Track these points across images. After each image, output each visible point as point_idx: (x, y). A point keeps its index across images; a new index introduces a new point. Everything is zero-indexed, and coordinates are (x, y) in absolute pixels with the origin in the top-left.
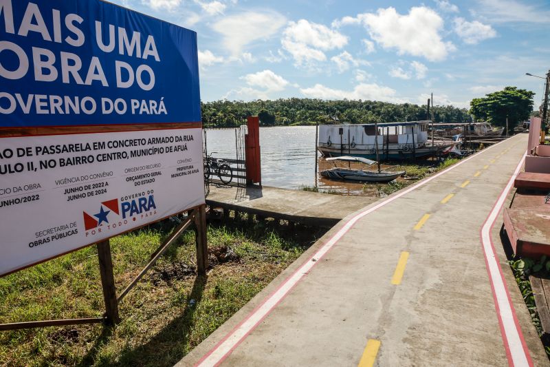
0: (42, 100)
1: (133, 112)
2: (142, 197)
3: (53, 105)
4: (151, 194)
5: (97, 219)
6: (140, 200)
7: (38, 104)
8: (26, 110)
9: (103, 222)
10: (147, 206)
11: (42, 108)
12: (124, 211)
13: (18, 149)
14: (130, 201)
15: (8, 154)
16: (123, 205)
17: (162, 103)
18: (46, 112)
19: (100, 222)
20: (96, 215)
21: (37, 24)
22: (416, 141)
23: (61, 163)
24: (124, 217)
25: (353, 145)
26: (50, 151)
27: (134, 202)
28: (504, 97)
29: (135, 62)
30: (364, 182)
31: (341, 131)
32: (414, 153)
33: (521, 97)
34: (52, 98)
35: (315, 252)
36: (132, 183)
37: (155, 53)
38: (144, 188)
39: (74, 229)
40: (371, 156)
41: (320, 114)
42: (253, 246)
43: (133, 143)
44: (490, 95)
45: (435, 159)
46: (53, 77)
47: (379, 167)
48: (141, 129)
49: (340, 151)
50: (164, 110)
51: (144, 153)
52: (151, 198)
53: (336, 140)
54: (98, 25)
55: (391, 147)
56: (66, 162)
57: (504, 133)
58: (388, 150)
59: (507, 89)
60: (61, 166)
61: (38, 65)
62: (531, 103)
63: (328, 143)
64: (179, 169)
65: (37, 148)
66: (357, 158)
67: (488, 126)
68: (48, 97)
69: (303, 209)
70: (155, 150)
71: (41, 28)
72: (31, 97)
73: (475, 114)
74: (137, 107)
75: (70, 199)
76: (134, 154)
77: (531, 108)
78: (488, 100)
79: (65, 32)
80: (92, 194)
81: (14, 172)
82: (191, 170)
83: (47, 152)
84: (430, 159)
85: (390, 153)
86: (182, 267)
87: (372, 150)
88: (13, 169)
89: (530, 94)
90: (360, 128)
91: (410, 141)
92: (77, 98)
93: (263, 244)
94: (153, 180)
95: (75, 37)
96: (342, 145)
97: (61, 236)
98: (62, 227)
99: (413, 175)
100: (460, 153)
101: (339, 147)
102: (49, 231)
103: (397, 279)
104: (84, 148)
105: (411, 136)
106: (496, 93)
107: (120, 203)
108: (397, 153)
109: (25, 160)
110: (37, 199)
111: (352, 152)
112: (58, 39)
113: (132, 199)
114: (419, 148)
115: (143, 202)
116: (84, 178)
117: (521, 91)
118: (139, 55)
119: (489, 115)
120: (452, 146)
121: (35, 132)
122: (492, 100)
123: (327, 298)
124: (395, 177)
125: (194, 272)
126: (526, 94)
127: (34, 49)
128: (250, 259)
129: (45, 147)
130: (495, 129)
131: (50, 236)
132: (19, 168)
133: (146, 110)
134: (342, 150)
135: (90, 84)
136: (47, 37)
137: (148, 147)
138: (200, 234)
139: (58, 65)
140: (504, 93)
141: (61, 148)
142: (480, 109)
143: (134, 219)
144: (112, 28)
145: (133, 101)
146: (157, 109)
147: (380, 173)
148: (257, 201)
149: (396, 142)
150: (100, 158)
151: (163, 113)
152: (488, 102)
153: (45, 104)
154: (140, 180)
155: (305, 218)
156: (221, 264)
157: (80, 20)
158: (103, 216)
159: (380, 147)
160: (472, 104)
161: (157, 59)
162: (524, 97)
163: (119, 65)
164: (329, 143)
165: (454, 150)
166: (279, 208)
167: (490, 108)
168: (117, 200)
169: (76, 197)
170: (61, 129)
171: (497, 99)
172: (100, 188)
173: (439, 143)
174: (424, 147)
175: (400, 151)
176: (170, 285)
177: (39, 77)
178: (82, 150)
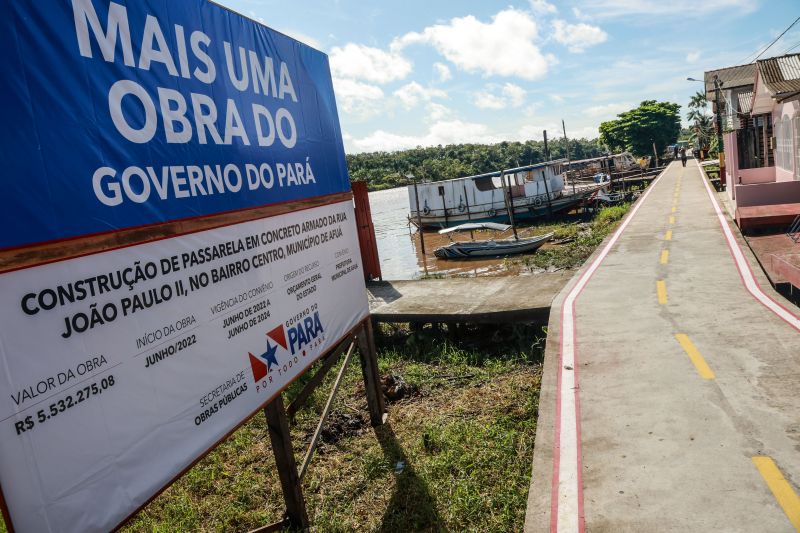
0: (179, 175)
1: (281, 185)
2: (308, 316)
3: (193, 182)
4: (315, 311)
5: (264, 361)
6: (306, 321)
7: (177, 182)
8: (163, 194)
9: (273, 365)
10: (314, 329)
11: (182, 188)
12: (292, 342)
13: (162, 261)
14: (296, 327)
15: (151, 270)
16: (290, 332)
17: (308, 166)
18: (186, 194)
19: (269, 364)
20: (263, 356)
21: (159, 50)
22: (550, 190)
23: (213, 276)
24: (293, 353)
25: (464, 207)
26: (199, 259)
28: (643, 115)
29: (272, 104)
30: (502, 256)
31: (441, 190)
32: (550, 207)
33: (665, 112)
34: (191, 169)
35: (559, 357)
36: (293, 295)
37: (290, 89)
38: (306, 303)
39: (241, 383)
40: (494, 216)
41: (388, 173)
42: (424, 369)
43: (287, 232)
44: (623, 116)
45: (580, 211)
46: (184, 137)
47: (515, 233)
48: (293, 210)
49: (444, 220)
50: (312, 177)
51: (301, 246)
52: (316, 315)
53: (436, 204)
54: (227, 46)
55: (517, 203)
56: (219, 274)
57: (652, 164)
58: (513, 209)
59: (645, 104)
60: (215, 281)
61: (169, 117)
62: (677, 119)
63: (425, 211)
64: (338, 266)
65: (183, 256)
66: (484, 224)
67: (629, 157)
68: (186, 169)
69: (479, 303)
70: (312, 241)
71: (164, 56)
72: (165, 169)
73: (607, 143)
74: (284, 175)
75: (231, 334)
76: (290, 250)
77: (679, 127)
78: (623, 122)
79: (194, 63)
80: (253, 322)
81: (161, 301)
82: (350, 265)
83: (196, 261)
84: (573, 212)
85: (517, 211)
86: (344, 418)
87: (491, 211)
88: (159, 297)
89: (675, 108)
90: (469, 182)
91: (542, 191)
92: (218, 167)
93: (436, 363)
94: (314, 289)
95: (204, 69)
96: (446, 210)
97: (230, 398)
98: (230, 383)
99: (561, 237)
100: (608, 199)
101: (442, 213)
102: (215, 393)
103: (706, 373)
104: (236, 249)
105: (542, 183)
106: (632, 111)
107: (286, 330)
108: (527, 210)
109: (171, 279)
110: (194, 342)
111: (473, 217)
112: (186, 74)
113: (298, 322)
114: (555, 199)
115: (309, 324)
116: (243, 297)
117: (662, 105)
118: (275, 95)
119: (626, 143)
120: (596, 191)
121: (178, 230)
122: (628, 121)
123: (639, 415)
124: (541, 243)
125: (363, 422)
126: (669, 108)
127: (161, 91)
128: (433, 388)
129: (193, 253)
130: (639, 161)
131: (216, 400)
132: (166, 293)
133: (293, 179)
134: (448, 219)
135: (230, 143)
136: (173, 71)
137: (303, 236)
138: (368, 362)
139: (189, 115)
140: (643, 110)
141: (211, 252)
142: (613, 136)
143: (304, 353)
144: (242, 51)
145: (279, 166)
146: (305, 175)
147: (517, 241)
148: (400, 303)
149: (522, 195)
150: (256, 262)
151: (311, 181)
152: (623, 125)
153: (183, 181)
154: (301, 290)
155: (490, 315)
156: (393, 403)
157: (207, 41)
158: (270, 355)
159: (502, 205)
160: (602, 129)
161: (295, 99)
162: (669, 113)
163: (258, 109)
164: (427, 210)
165: (600, 195)
166: (441, 307)
167: (629, 133)
168: (281, 327)
169: (238, 330)
170: (209, 221)
171: (635, 119)
172: (261, 310)
173: (582, 187)
174: (561, 197)
175: (531, 207)
176: (343, 449)
177: (172, 137)
178: (235, 252)
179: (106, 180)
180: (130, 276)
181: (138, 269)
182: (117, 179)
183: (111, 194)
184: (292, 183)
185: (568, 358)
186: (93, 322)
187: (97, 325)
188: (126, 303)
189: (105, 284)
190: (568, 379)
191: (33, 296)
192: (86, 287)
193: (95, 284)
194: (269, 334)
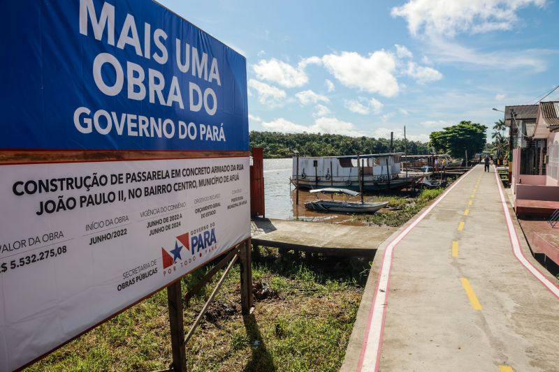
0: (133, 121)
1: (202, 138)
2: (206, 230)
3: (141, 127)
4: (213, 227)
5: (172, 256)
6: (205, 233)
7: (131, 125)
8: (120, 131)
9: (178, 259)
10: (210, 240)
11: (133, 129)
12: (194, 246)
13: (112, 176)
14: (198, 236)
15: (103, 180)
16: (193, 239)
17: (222, 129)
18: (135, 134)
19: (175, 258)
20: (172, 252)
21: (132, 37)
22: (390, 173)
23: (145, 192)
24: (193, 253)
25: (329, 177)
26: (137, 178)
27: (200, 235)
28: (461, 130)
29: (204, 85)
30: (351, 213)
31: (315, 163)
32: (389, 184)
33: (476, 130)
34: (142, 118)
35: (377, 283)
36: (199, 215)
37: (217, 77)
38: (208, 220)
39: (154, 268)
40: (350, 185)
41: (281, 147)
42: (284, 281)
43: (201, 170)
44: (447, 129)
45: (409, 190)
46: (140, 96)
47: (362, 198)
48: (207, 156)
49: (314, 184)
50: (223, 137)
51: (209, 182)
52: (213, 231)
53: (311, 172)
54: (178, 42)
55: (366, 178)
56: (149, 191)
57: (464, 164)
58: (363, 182)
59: (463, 123)
60: (146, 195)
61: (132, 81)
62: (484, 136)
63: (302, 176)
64: (233, 200)
65: (127, 174)
66: (342, 190)
67: (448, 158)
68: (138, 117)
69: (328, 241)
70: (217, 179)
71: (135, 42)
72: (124, 116)
73: (434, 146)
74: (204, 132)
75: (152, 233)
76: (201, 183)
77: (485, 141)
78: (447, 133)
79: (154, 49)
80: (168, 227)
81: (107, 202)
82: (242, 201)
83: (135, 179)
84: (405, 190)
85: (366, 184)
86: (223, 306)
87: (348, 182)
88: (106, 199)
89: (484, 128)
90: (335, 161)
91: (385, 172)
92: (160, 120)
93: (293, 279)
94: (214, 212)
95: (160, 54)
96: (317, 177)
97: (144, 276)
98: (145, 266)
99: (393, 206)
100: (430, 184)
101: (314, 179)
102: (134, 271)
103: (477, 305)
104: (164, 176)
105: (385, 167)
106: (454, 127)
107: (190, 237)
108: (373, 184)
109: (116, 188)
110: (125, 233)
112: (147, 56)
113: (199, 233)
114: (393, 180)
115: (207, 236)
116: (163, 209)
117: (475, 125)
118: (206, 79)
119: (448, 148)
120: (422, 177)
121: (126, 157)
122: (450, 133)
124: (379, 208)
125: (236, 311)
126: (480, 127)
127: (129, 63)
128: (288, 294)
129: (134, 174)
130: (454, 161)
131: (135, 276)
132: (112, 197)
133: (210, 136)
134: (317, 183)
135: (171, 105)
136: (139, 52)
137: (212, 175)
138: (245, 270)
139: (146, 82)
140: (461, 127)
141: (146, 175)
142: (439, 141)
143: (201, 255)
144: (188, 46)
145: (202, 126)
146: (218, 135)
147: (363, 204)
149: (370, 174)
150: (177, 187)
151: (222, 139)
152: (446, 135)
153: (135, 125)
154: (205, 212)
155: (335, 250)
156: (259, 301)
157: (165, 37)
158: (177, 252)
159: (356, 179)
160: (432, 136)
161: (219, 83)
162: (479, 131)
163: (193, 86)
164: (304, 176)
165: (425, 181)
166: (302, 240)
167: (450, 141)
168: (187, 234)
169: (157, 231)
170: (148, 154)
171: (455, 132)
172: (175, 221)
173: (412, 173)
174: (397, 178)
175: (375, 183)
176: (219, 327)
177: (132, 95)
178: (163, 178)
179: (83, 116)
180: (89, 182)
181: (95, 178)
182: (91, 117)
183: (85, 126)
184: (209, 138)
185: (383, 284)
186: (59, 208)
187: (61, 210)
188: (83, 199)
189: (71, 184)
190: (380, 298)
191: (22, 183)
192: (58, 183)
193: (65, 182)
194: (178, 238)
